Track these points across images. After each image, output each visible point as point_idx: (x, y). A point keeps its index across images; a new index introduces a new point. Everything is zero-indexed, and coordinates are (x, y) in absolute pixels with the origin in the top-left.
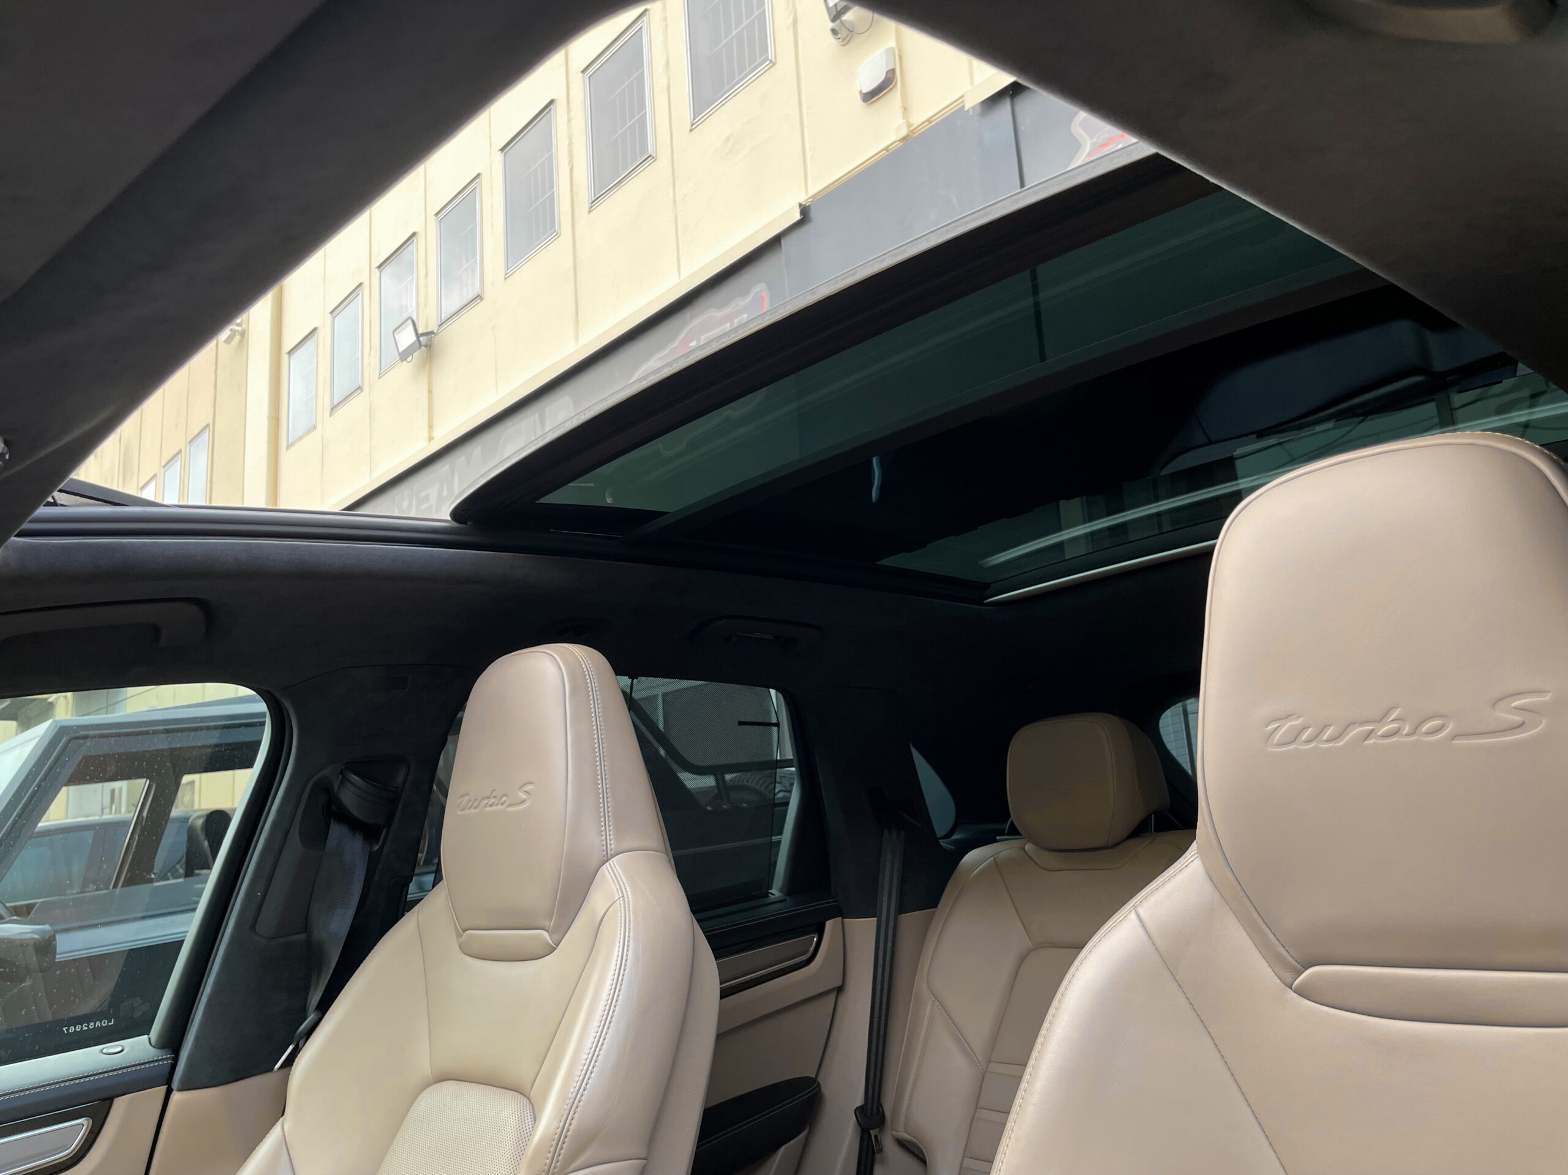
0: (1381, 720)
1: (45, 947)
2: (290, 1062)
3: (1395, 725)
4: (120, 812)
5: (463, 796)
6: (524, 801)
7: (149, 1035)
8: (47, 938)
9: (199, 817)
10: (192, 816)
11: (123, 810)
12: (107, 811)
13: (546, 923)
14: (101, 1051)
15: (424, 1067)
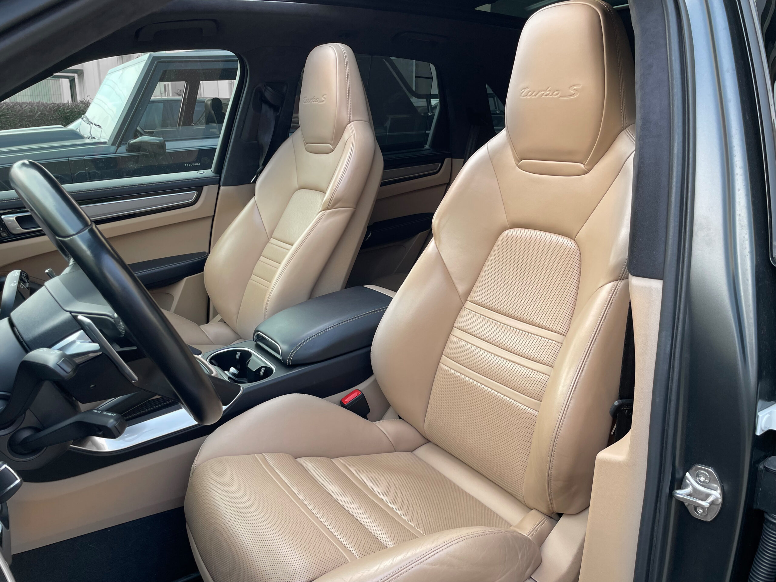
0: (546, 91)
1: (162, 146)
2: (255, 181)
3: (548, 92)
4: (169, 95)
5: (304, 98)
6: (324, 101)
7: (211, 169)
8: (162, 142)
9: (209, 100)
10: (205, 100)
11: (171, 95)
12: (163, 95)
13: (330, 142)
14: (198, 172)
15: (296, 184)
